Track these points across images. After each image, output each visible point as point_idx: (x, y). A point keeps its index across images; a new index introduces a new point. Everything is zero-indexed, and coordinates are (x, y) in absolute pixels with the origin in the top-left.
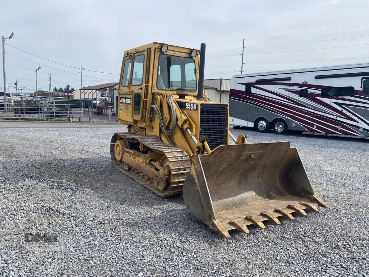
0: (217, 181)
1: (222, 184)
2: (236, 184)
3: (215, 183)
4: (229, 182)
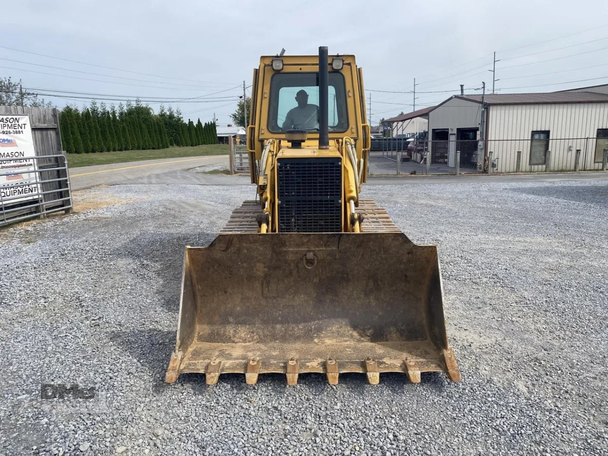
0: (265, 292)
1: (278, 299)
2: (311, 302)
3: (262, 296)
4: (294, 297)
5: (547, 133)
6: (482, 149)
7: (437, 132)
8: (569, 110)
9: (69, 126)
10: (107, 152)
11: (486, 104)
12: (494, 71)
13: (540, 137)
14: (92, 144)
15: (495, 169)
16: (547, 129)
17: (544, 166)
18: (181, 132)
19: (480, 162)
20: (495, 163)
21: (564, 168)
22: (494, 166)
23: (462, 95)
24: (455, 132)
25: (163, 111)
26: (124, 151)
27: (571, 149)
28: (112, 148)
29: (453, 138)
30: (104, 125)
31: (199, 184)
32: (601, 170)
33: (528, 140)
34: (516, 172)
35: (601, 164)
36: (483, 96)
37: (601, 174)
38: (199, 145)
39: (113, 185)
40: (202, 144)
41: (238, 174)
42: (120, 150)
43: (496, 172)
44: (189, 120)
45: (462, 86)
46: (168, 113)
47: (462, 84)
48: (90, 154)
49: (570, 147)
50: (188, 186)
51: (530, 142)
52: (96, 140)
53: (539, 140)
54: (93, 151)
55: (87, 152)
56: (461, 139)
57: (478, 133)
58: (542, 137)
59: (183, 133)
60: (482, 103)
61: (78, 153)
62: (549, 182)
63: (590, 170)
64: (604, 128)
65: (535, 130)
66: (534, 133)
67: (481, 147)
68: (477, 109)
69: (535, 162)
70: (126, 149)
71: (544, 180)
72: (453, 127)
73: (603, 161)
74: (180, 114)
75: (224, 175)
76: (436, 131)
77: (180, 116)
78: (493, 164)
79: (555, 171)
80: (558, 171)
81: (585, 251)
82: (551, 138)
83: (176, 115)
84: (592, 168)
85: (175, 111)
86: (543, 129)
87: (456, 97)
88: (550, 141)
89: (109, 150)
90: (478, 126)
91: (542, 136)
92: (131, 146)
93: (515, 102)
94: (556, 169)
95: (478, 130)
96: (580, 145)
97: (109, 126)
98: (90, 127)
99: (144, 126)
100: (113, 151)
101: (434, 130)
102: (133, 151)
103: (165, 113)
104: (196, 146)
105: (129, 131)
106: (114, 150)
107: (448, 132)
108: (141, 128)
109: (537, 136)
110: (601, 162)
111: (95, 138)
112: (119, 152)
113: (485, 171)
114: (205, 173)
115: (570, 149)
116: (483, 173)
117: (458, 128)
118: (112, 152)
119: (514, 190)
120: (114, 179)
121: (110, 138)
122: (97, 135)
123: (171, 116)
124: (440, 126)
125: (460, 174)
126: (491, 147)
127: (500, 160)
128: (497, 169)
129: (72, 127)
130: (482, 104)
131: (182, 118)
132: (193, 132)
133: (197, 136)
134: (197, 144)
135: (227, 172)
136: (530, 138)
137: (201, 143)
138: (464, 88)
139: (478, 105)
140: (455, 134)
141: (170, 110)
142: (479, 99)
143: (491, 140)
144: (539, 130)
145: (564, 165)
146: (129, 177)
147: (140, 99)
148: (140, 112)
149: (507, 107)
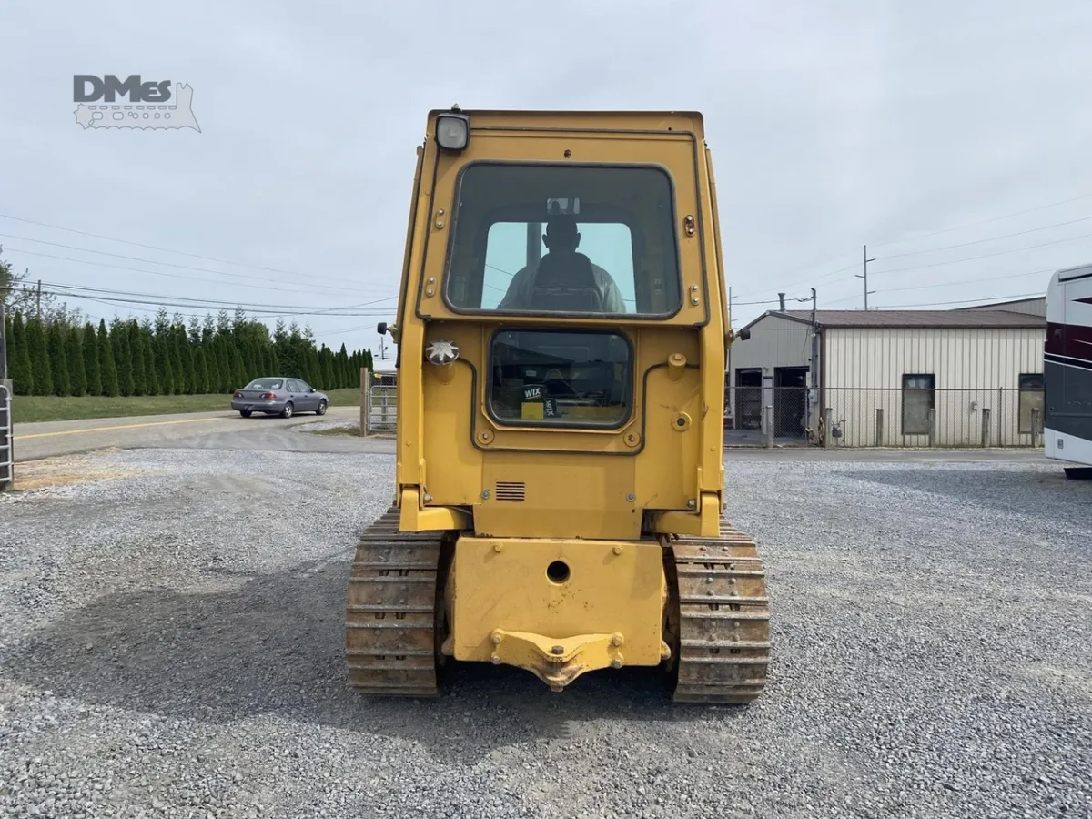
5: (930, 378)
6: (815, 403)
7: (743, 374)
8: (966, 341)
9: (97, 348)
10: (162, 396)
11: (820, 327)
12: (865, 278)
13: (917, 384)
14: (136, 381)
15: (840, 439)
16: (930, 372)
17: (927, 437)
18: (305, 366)
19: (812, 427)
20: (839, 429)
21: (965, 441)
22: (836, 433)
23: (782, 310)
24: (772, 373)
25: (281, 329)
26: (195, 396)
27: (975, 407)
28: (172, 389)
29: (768, 384)
30: (162, 348)
31: (290, 451)
32: (1030, 446)
33: (897, 389)
34: (877, 446)
35: (1030, 436)
36: (813, 313)
37: (1030, 452)
38: (338, 387)
39: (132, 448)
40: (344, 387)
41: (374, 436)
42: (189, 393)
43: (842, 445)
44: (323, 345)
45: (781, 296)
46: (290, 333)
47: (781, 292)
48: (131, 397)
49: (973, 404)
50: (266, 453)
51: (900, 392)
52: (144, 375)
53: (917, 390)
54: (137, 393)
55: (125, 394)
56: (783, 385)
57: (808, 375)
58: (921, 387)
59: (309, 368)
60: (812, 323)
61: (108, 396)
62: (925, 464)
63: (1012, 446)
64: (1032, 371)
65: (908, 372)
66: (906, 378)
67: (814, 401)
68: (805, 334)
69: (912, 429)
70: (200, 391)
71: (915, 459)
72: (768, 365)
73: (1033, 429)
74: (311, 336)
75: (349, 436)
76: (742, 372)
77: (311, 339)
78: (835, 430)
79: (946, 446)
80: (954, 446)
81: (896, 577)
82: (937, 386)
83: (303, 337)
84: (1016, 443)
85: (303, 330)
86: (923, 372)
87: (773, 313)
88: (937, 392)
89: (166, 392)
90: (808, 363)
91: (922, 384)
92: (208, 386)
93: (871, 323)
94: (951, 443)
95: (808, 371)
96: (990, 400)
97: (172, 350)
98: (135, 351)
99: (237, 352)
100: (175, 394)
101: (738, 371)
102: (212, 395)
103: (285, 333)
104: (332, 389)
105: (208, 359)
106: (177, 392)
107: (761, 374)
108: (231, 355)
109: (912, 384)
110: (1029, 433)
111: (144, 371)
112: (184, 396)
113: (821, 442)
114: (315, 432)
115: (972, 408)
116: (816, 445)
117: (776, 366)
118: (172, 396)
119: (851, 475)
120: (142, 439)
121: (170, 371)
122: (148, 367)
123: (295, 339)
124: (748, 363)
125: (774, 447)
126: (831, 399)
127: (848, 424)
128: (844, 441)
129: (102, 350)
130: (812, 325)
131: (314, 342)
132: (329, 367)
133: (336, 373)
134: (336, 386)
135: (355, 432)
136: (900, 386)
137: (341, 385)
138: (785, 298)
139: (806, 326)
140: (771, 378)
141: (293, 328)
142: (808, 318)
143: (830, 389)
144: (915, 372)
145: (965, 435)
146: (169, 436)
147: (243, 307)
148: (242, 330)
149: (857, 332)
